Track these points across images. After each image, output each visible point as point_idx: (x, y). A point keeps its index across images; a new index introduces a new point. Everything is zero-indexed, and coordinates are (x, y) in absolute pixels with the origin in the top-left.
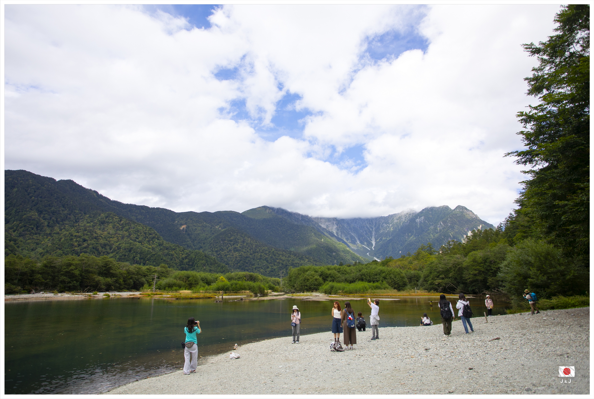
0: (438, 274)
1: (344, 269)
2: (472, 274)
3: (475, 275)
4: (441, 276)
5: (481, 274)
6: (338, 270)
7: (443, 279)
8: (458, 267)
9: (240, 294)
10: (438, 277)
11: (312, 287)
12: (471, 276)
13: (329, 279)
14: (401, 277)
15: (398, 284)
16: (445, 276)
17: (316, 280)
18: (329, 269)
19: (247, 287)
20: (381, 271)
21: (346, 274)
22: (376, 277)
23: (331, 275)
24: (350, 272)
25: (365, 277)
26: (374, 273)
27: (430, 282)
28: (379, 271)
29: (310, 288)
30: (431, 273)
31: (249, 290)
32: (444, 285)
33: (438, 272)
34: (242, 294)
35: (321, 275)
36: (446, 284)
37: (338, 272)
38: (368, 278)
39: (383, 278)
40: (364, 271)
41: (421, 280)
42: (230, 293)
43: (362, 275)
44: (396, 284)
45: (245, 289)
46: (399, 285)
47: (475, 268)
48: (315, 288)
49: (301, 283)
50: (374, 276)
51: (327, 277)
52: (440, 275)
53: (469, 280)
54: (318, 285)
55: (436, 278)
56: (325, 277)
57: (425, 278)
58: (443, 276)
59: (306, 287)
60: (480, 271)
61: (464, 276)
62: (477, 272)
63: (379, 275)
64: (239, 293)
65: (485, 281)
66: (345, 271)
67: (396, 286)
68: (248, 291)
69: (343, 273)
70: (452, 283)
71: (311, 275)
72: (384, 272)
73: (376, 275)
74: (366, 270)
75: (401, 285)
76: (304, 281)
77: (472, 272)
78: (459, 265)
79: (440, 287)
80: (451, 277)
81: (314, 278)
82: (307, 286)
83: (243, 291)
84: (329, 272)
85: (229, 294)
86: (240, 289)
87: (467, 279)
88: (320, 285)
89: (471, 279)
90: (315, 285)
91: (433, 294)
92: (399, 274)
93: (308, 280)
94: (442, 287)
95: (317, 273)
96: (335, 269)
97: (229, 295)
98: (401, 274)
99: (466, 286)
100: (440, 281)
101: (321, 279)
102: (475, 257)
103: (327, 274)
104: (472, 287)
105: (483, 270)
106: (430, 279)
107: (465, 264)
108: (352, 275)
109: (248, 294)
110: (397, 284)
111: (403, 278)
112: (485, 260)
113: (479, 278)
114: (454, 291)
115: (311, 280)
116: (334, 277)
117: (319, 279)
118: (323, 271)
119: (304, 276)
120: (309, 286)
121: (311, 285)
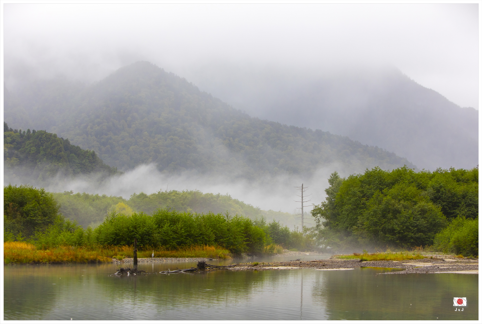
11: (411, 233)
17: (423, 212)
18: (458, 180)
29: (403, 239)
48: (418, 238)
49: (375, 224)
54: (430, 231)
71: (406, 198)
76: (384, 217)
81: (416, 207)
90: (419, 231)
93: (396, 212)
95: (425, 193)
101: (437, 210)
109: (216, 253)
115: (405, 213)
117: (431, 211)
118: (441, 187)
119: (384, 202)
120: (399, 233)
121: (407, 227)
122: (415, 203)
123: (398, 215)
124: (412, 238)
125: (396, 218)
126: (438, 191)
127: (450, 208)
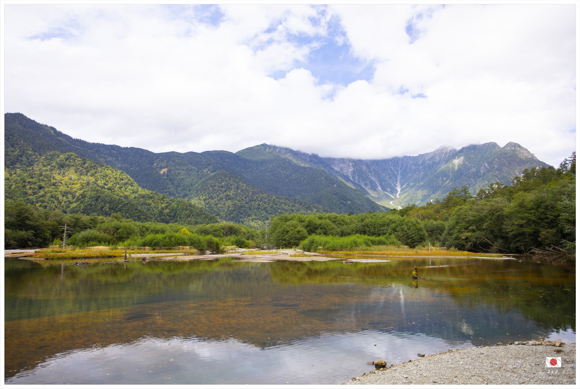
0: (468, 225)
1: (342, 217)
2: (517, 225)
3: (521, 226)
4: (471, 228)
5: (531, 224)
6: (334, 220)
7: (473, 231)
8: (497, 214)
9: (174, 251)
10: (466, 229)
11: (293, 241)
12: (515, 227)
13: (319, 231)
14: (416, 229)
15: (412, 238)
16: (477, 227)
17: (299, 232)
18: (321, 218)
19: (187, 241)
20: (391, 220)
21: (343, 225)
22: (382, 228)
23: (322, 227)
24: (349, 222)
25: (368, 229)
26: (380, 223)
27: (455, 235)
28: (388, 221)
29: (289, 243)
30: (457, 223)
31: (191, 245)
32: (474, 240)
33: (467, 222)
34: (177, 251)
35: (308, 226)
36: (477, 238)
37: (334, 222)
38: (372, 230)
39: (393, 230)
40: (366, 221)
41: (445, 232)
42: (161, 249)
43: (364, 226)
44: (408, 239)
45: (185, 244)
46: (414, 239)
47: (522, 216)
48: (296, 242)
49: (278, 237)
50: (380, 227)
51: (316, 228)
52: (470, 226)
53: (511, 234)
54: (300, 239)
55: (463, 230)
56: (312, 229)
57: (450, 230)
58: (474, 227)
59: (284, 242)
60: (529, 220)
61: (504, 227)
62: (525, 221)
63: (387, 225)
64: (174, 249)
65: (535, 234)
66: (343, 221)
67: (409, 241)
68: (188, 247)
69: (340, 224)
70: (487, 238)
71: (293, 226)
72: (395, 222)
73: (384, 225)
74: (370, 219)
75: (416, 240)
76: (283, 234)
77: (516, 221)
78: (497, 212)
79: (469, 243)
80: (486, 229)
81: (296, 230)
82: (285, 240)
83: (181, 247)
84: (319, 222)
85: (158, 251)
86: (176, 244)
87: (509, 232)
88: (303, 238)
89: (514, 232)
90: (296, 239)
91: (453, 252)
92: (414, 225)
93: (288, 231)
94: (471, 243)
95: (303, 224)
96: (329, 218)
97: (158, 253)
98: (417, 225)
99: (507, 242)
100: (469, 234)
101: (305, 231)
102: (523, 200)
103: (316, 224)
104: (515, 243)
105: (533, 218)
106: (456, 231)
107: (506, 210)
108: (351, 226)
109: (188, 251)
110: (410, 238)
111: (420, 230)
112: (538, 205)
113: (527, 230)
114: (489, 248)
115: (291, 232)
116: (325, 229)
117: (302, 231)
118: (311, 221)
119: (283, 228)
120: (288, 241)
121: (291, 238)
122: (296, 228)
123: (288, 233)
124: (293, 242)
125: (287, 234)
126: (309, 223)
127: (314, 230)
